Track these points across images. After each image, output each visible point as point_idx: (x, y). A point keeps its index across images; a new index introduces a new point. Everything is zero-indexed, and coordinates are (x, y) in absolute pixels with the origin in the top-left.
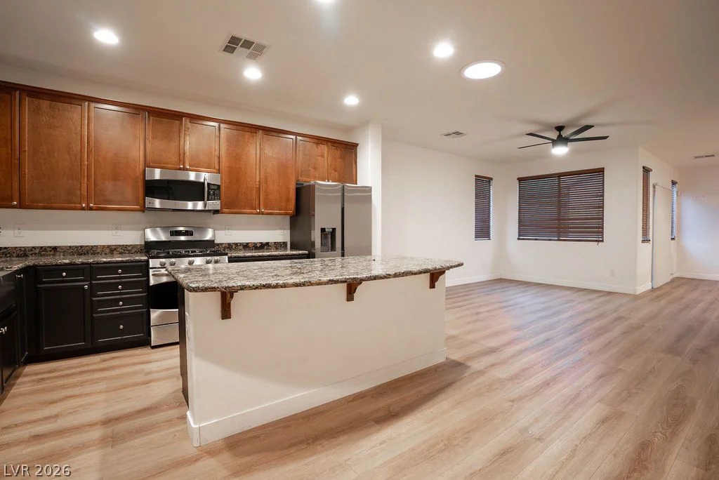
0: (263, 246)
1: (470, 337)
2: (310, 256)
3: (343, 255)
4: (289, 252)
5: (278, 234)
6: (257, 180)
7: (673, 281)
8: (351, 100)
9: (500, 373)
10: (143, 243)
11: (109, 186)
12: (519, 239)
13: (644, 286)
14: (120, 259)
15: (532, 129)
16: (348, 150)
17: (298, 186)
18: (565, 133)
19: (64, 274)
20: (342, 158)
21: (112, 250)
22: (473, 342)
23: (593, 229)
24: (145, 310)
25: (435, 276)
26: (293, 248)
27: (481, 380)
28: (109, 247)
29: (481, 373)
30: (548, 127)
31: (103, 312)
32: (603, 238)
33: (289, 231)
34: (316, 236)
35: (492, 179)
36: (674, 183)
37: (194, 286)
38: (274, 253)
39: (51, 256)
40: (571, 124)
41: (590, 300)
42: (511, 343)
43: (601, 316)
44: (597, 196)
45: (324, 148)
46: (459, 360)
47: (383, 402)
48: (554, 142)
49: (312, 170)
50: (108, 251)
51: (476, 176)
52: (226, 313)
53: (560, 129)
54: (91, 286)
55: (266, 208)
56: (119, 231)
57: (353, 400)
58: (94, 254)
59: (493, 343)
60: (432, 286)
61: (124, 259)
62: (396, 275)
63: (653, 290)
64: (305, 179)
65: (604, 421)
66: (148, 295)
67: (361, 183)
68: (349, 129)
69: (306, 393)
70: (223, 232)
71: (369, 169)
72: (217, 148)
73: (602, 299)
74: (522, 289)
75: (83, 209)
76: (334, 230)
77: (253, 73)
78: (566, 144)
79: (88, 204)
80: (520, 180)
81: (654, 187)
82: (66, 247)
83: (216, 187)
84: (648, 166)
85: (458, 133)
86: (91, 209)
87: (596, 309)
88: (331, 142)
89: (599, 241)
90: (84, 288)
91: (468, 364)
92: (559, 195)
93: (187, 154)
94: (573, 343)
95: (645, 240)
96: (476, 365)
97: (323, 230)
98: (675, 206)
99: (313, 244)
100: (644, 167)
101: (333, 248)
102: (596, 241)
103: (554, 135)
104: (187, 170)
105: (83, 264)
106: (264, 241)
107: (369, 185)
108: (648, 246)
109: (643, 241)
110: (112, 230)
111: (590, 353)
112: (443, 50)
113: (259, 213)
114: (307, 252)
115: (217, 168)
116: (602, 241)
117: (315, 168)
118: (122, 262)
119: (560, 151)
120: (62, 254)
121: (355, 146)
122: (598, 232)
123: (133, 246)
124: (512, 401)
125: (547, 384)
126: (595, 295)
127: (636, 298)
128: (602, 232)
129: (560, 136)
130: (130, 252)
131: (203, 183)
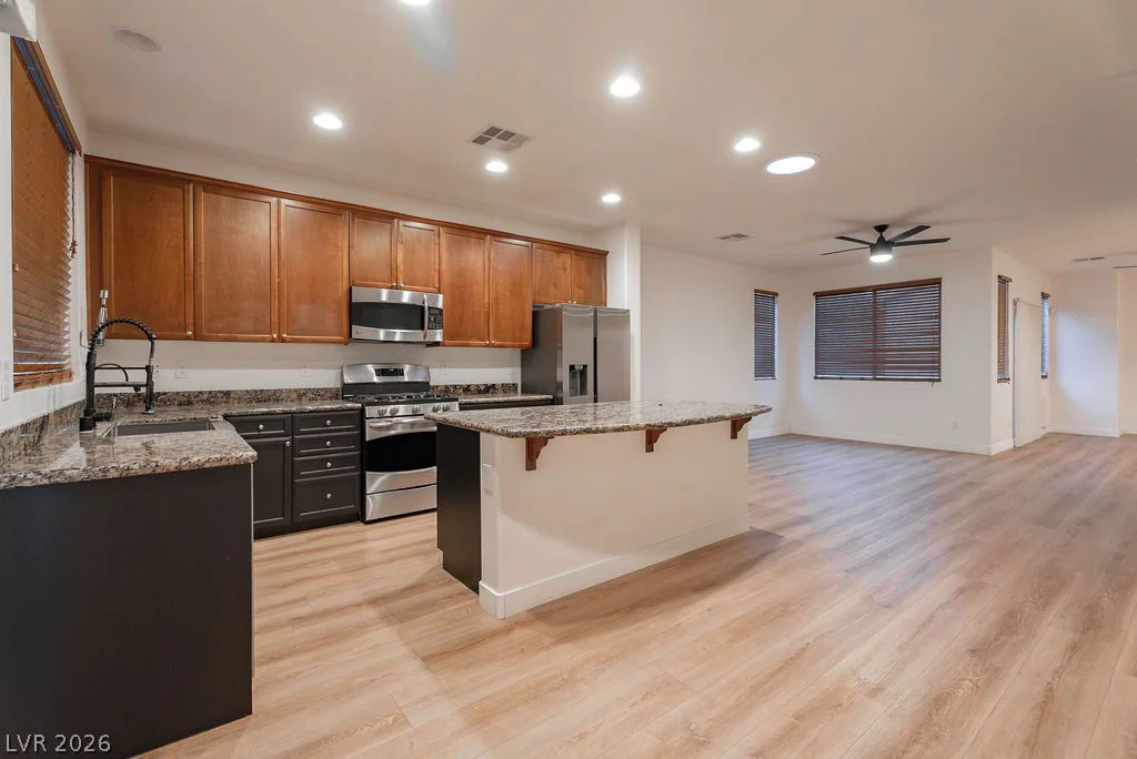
0: (489, 389)
1: (772, 505)
2: (556, 401)
3: (596, 401)
4: (519, 397)
5: (506, 373)
6: (486, 301)
7: (1045, 437)
8: (611, 198)
9: (825, 543)
10: (339, 386)
11: (304, 310)
12: (816, 378)
13: (1002, 444)
14: (329, 407)
15: (843, 229)
16: (595, 259)
17: (536, 309)
18: (888, 235)
19: (261, 427)
20: (589, 271)
21: (301, 394)
22: (777, 511)
23: (927, 364)
24: (357, 473)
25: (738, 423)
26: (524, 391)
27: (801, 550)
28: (296, 391)
29: (798, 543)
30: (864, 226)
31: (307, 476)
32: (939, 376)
33: (519, 370)
34: (564, 375)
35: (777, 294)
36: (1044, 296)
37: (515, 431)
38: (501, 399)
39: (223, 405)
40: (899, 222)
41: (925, 462)
42: (827, 511)
43: (941, 482)
44: (931, 318)
45: (566, 258)
46: (768, 530)
47: (696, 571)
48: (874, 248)
49: (552, 289)
50: (295, 396)
51: (756, 291)
52: (531, 464)
53: (881, 229)
54: (292, 441)
55: (496, 338)
56: (309, 370)
57: (655, 571)
58: (277, 400)
59: (802, 511)
60: (734, 436)
61: (334, 407)
62: (710, 420)
63: (1015, 449)
64: (544, 300)
65: (961, 591)
66: (362, 453)
67: (612, 303)
68: (595, 231)
69: (604, 561)
70: (438, 370)
71: (624, 286)
72: (437, 260)
73: (942, 460)
74: (826, 448)
75: (273, 341)
76: (585, 366)
77: (497, 166)
78: (889, 250)
79: (279, 336)
80: (817, 295)
81: (1015, 304)
82: (241, 391)
83: (437, 312)
84: (1006, 274)
85: (739, 236)
86: (283, 341)
87: (932, 473)
88: (576, 250)
89: (934, 380)
90: (285, 445)
91: (778, 533)
92: (875, 317)
93: (401, 268)
94: (909, 513)
95: (1003, 379)
96: (791, 535)
97: (572, 367)
98: (1047, 329)
99: (559, 386)
100: (999, 277)
101: (583, 391)
102: (930, 380)
103: (873, 237)
104: (401, 288)
105: (284, 413)
106: (490, 383)
107: (626, 308)
108: (1007, 387)
109: (1000, 380)
110: (300, 368)
111: (934, 524)
112: (747, 145)
113: (487, 346)
114: (551, 397)
115: (437, 285)
116: (939, 380)
117: (555, 286)
118: (331, 410)
119: (882, 258)
120: (236, 401)
121: (602, 255)
122: (933, 368)
123: (326, 390)
124: (847, 571)
125: (884, 555)
126: (931, 456)
127: (989, 459)
128: (939, 368)
129: (881, 239)
130: (323, 398)
131: (423, 308)
